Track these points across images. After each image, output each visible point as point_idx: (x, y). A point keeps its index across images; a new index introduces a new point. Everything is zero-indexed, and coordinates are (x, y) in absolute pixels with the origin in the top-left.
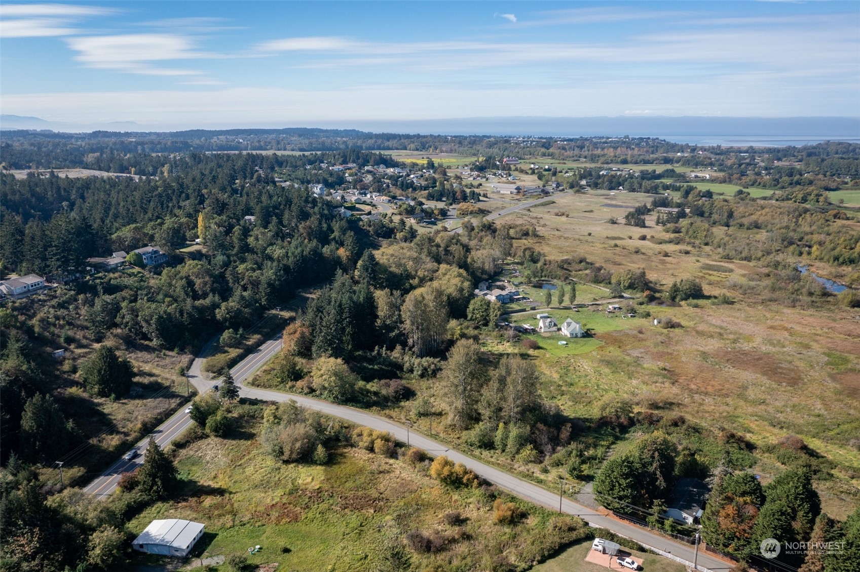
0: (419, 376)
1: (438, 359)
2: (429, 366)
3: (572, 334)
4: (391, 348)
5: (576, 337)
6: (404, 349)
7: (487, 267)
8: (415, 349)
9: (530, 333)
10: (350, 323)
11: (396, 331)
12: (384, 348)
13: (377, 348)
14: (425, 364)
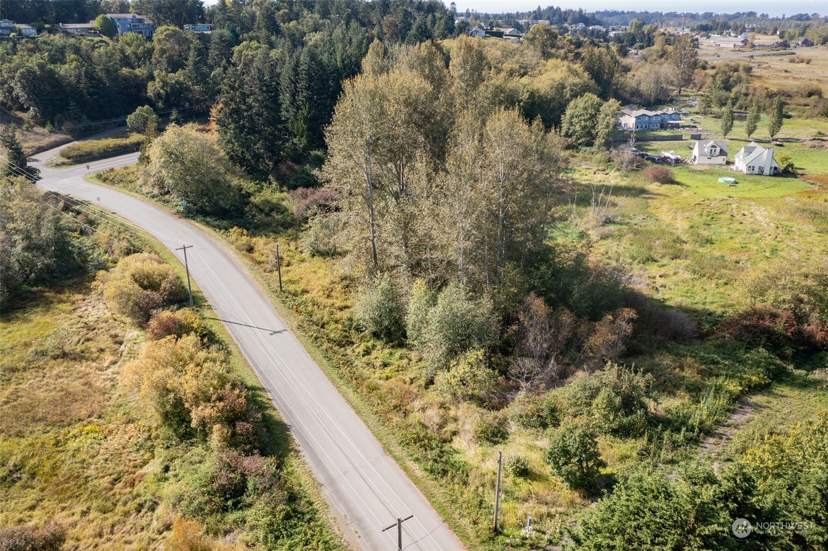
3: (751, 168)
5: (761, 173)
7: (643, 88)
9: (669, 164)
10: (308, 99)
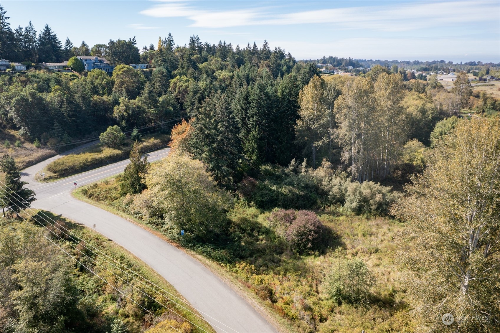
0: (354, 210)
1: (389, 188)
2: (373, 195)
4: (315, 165)
6: (334, 167)
8: (353, 169)
10: (257, 123)
11: (325, 140)
12: (304, 164)
13: (293, 162)
14: (366, 192)
